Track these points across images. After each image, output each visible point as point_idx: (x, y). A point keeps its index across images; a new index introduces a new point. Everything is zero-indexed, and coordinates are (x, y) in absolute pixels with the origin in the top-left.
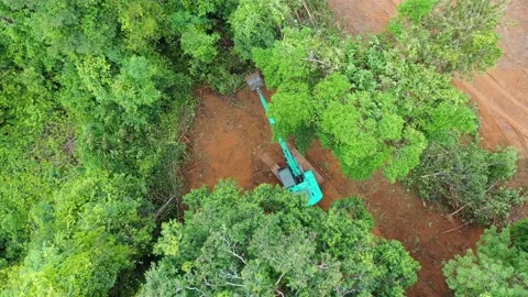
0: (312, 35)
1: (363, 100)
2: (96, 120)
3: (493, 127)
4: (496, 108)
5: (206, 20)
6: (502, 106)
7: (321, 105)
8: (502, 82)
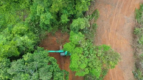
0: (84, 37)
1: (82, 57)
2: (34, 16)
3: (108, 77)
4: (112, 74)
5: (70, 15)
6: (113, 75)
7: (74, 52)
8: (117, 70)
